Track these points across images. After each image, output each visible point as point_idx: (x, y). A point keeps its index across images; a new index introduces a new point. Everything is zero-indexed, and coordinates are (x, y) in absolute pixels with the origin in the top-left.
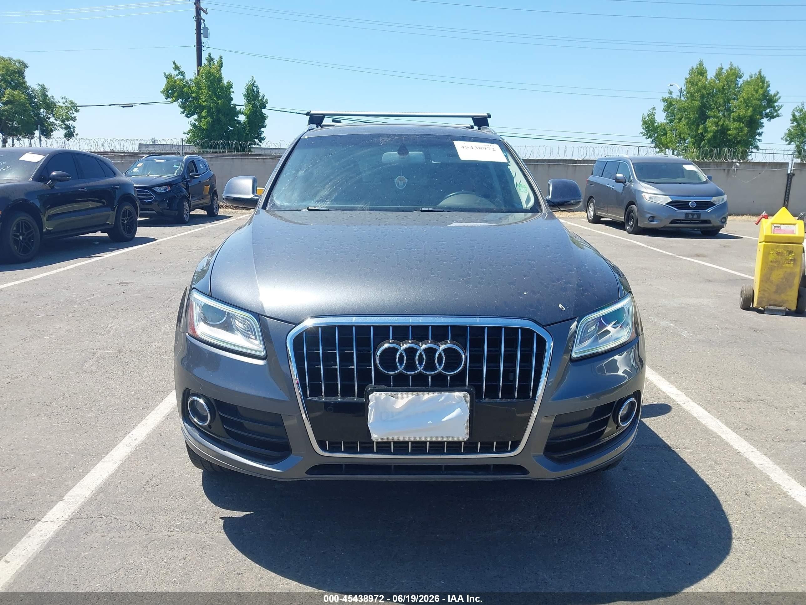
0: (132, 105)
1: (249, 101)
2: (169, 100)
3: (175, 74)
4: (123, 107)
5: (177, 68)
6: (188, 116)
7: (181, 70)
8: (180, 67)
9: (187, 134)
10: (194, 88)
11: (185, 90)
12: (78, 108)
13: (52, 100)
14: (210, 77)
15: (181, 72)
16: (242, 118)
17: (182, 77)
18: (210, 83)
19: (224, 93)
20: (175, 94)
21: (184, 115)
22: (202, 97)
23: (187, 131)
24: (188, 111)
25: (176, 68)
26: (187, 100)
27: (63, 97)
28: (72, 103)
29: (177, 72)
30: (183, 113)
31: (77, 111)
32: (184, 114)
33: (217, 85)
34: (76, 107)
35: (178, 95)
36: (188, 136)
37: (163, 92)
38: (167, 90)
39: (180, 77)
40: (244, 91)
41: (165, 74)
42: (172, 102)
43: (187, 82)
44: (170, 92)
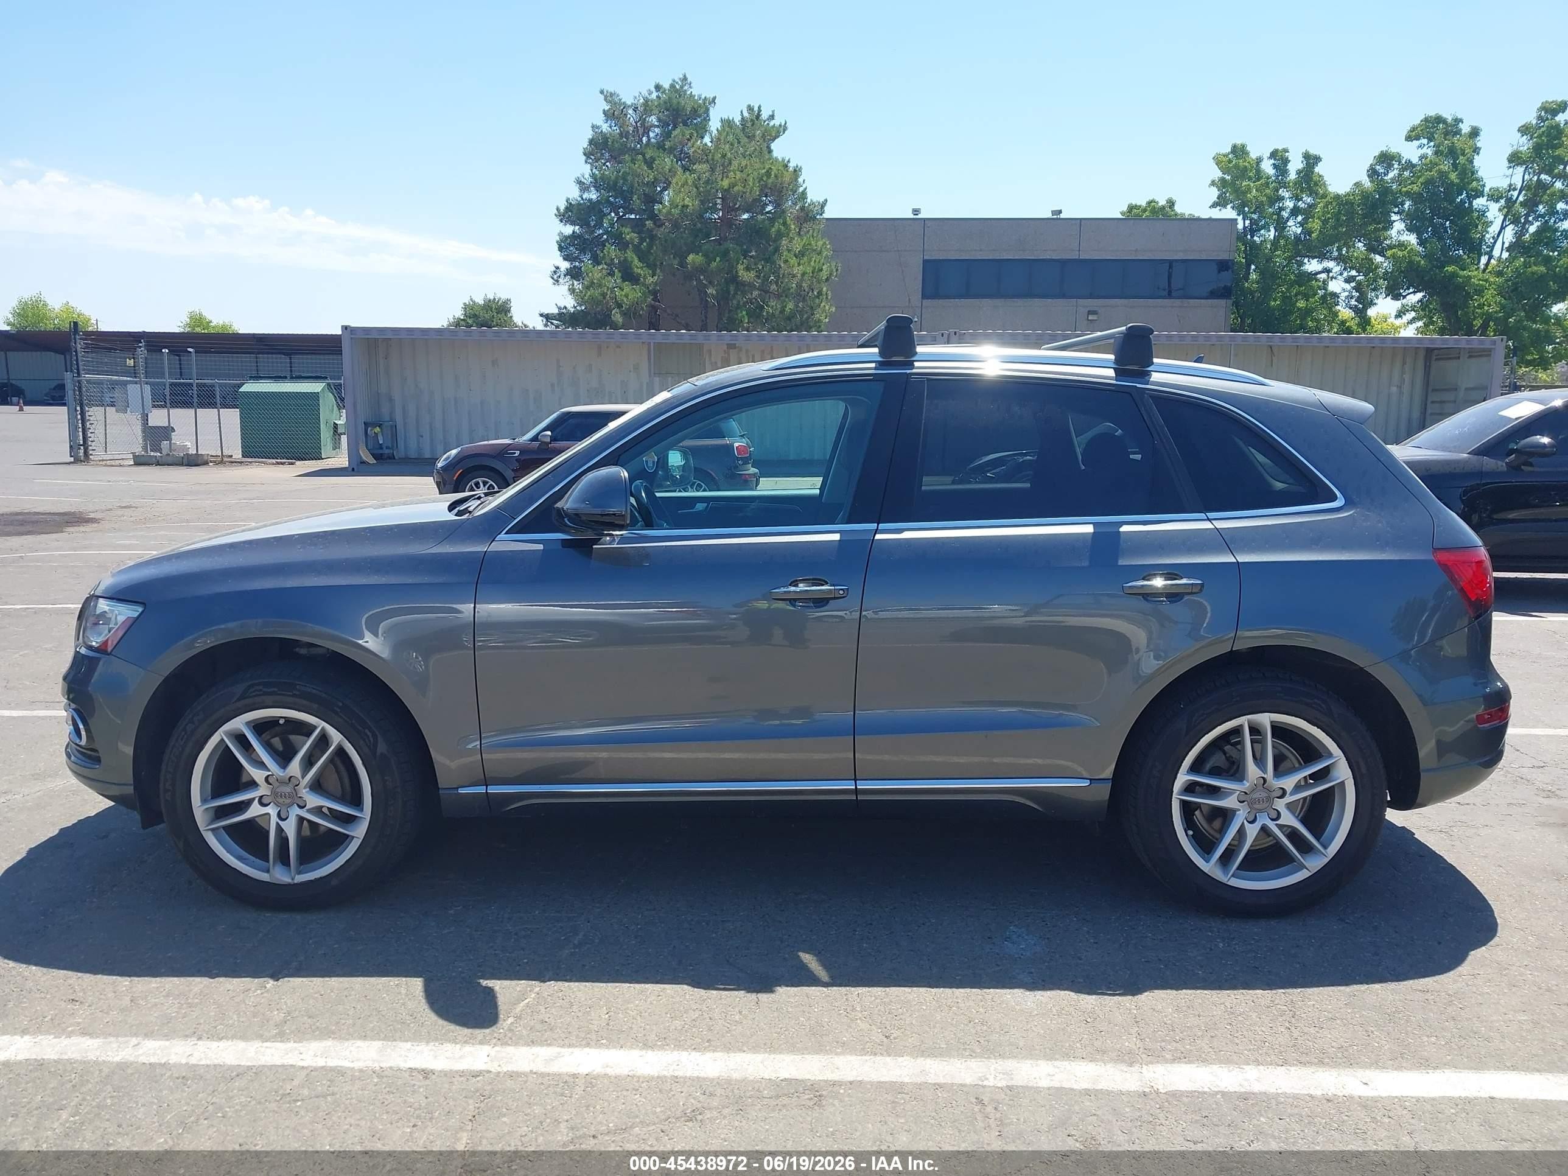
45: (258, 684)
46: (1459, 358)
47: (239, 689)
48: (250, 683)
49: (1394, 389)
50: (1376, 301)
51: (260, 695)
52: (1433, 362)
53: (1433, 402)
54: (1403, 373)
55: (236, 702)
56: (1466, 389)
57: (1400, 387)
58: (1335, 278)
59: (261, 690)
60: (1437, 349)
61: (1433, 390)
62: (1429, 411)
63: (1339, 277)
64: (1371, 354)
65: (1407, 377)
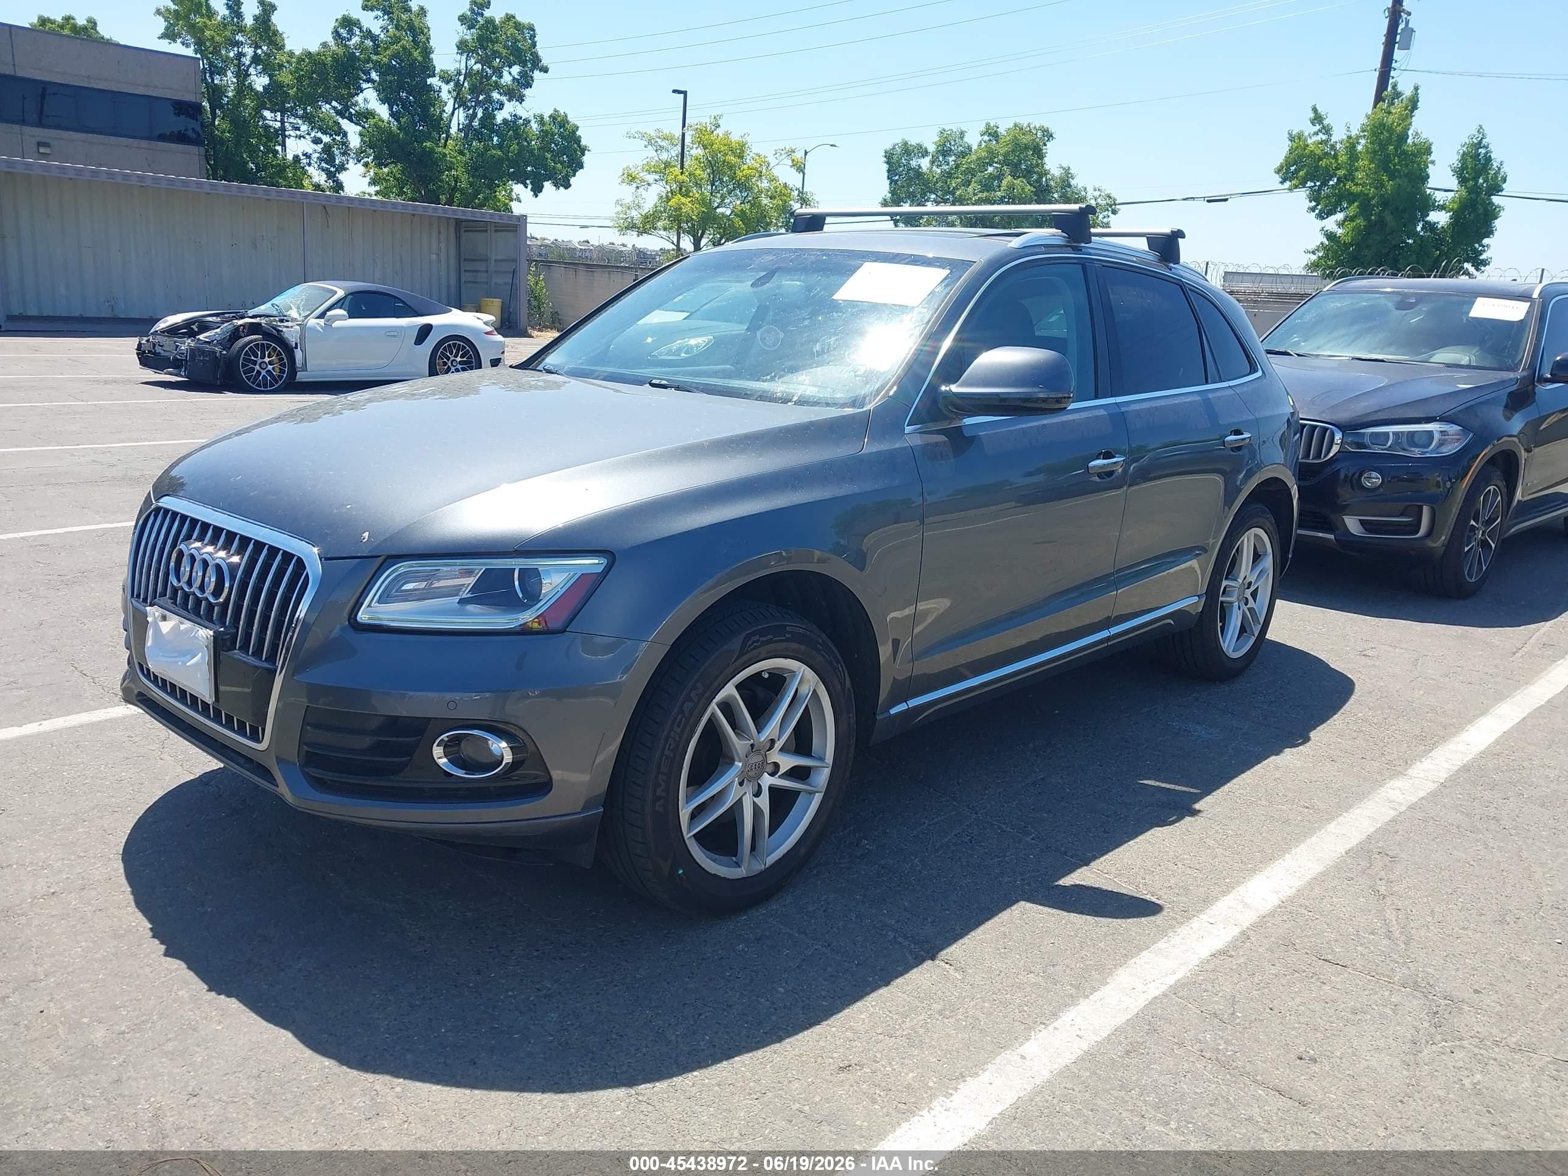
0: (1226, 197)
1: (1463, 181)
2: (1287, 184)
3: (1312, 132)
4: (1209, 201)
5: (1317, 118)
6: (1321, 216)
7: (1325, 122)
8: (1325, 116)
9: (1313, 253)
10: (1343, 158)
11: (1323, 163)
12: (1118, 207)
13: (1083, 193)
14: (1382, 133)
15: (1324, 127)
16: (1440, 218)
17: (1324, 137)
18: (1380, 144)
19: (1407, 165)
20: (1302, 173)
21: (1313, 214)
22: (1359, 175)
23: (1312, 246)
24: (1324, 206)
25: (1315, 119)
26: (1324, 183)
27: (1097, 186)
28: (1110, 197)
29: (1318, 127)
30: (1313, 209)
31: (1114, 212)
32: (1314, 211)
33: (1396, 149)
34: (1115, 205)
35: (1306, 174)
36: (1314, 257)
37: (1278, 171)
38: (1286, 165)
39: (1322, 137)
40: (1454, 160)
41: (1289, 133)
42: (1290, 190)
43: (1333, 147)
44: (1293, 168)
45: (753, 634)
46: (486, 231)
47: (736, 644)
48: (744, 634)
49: (434, 256)
50: (346, 166)
51: (759, 647)
52: (462, 233)
53: (465, 271)
54: (439, 242)
55: (736, 660)
56: (496, 260)
57: (438, 255)
58: (304, 138)
59: (758, 641)
60: (466, 221)
61: (465, 260)
62: (463, 280)
63: (307, 136)
64: (412, 221)
65: (443, 245)
